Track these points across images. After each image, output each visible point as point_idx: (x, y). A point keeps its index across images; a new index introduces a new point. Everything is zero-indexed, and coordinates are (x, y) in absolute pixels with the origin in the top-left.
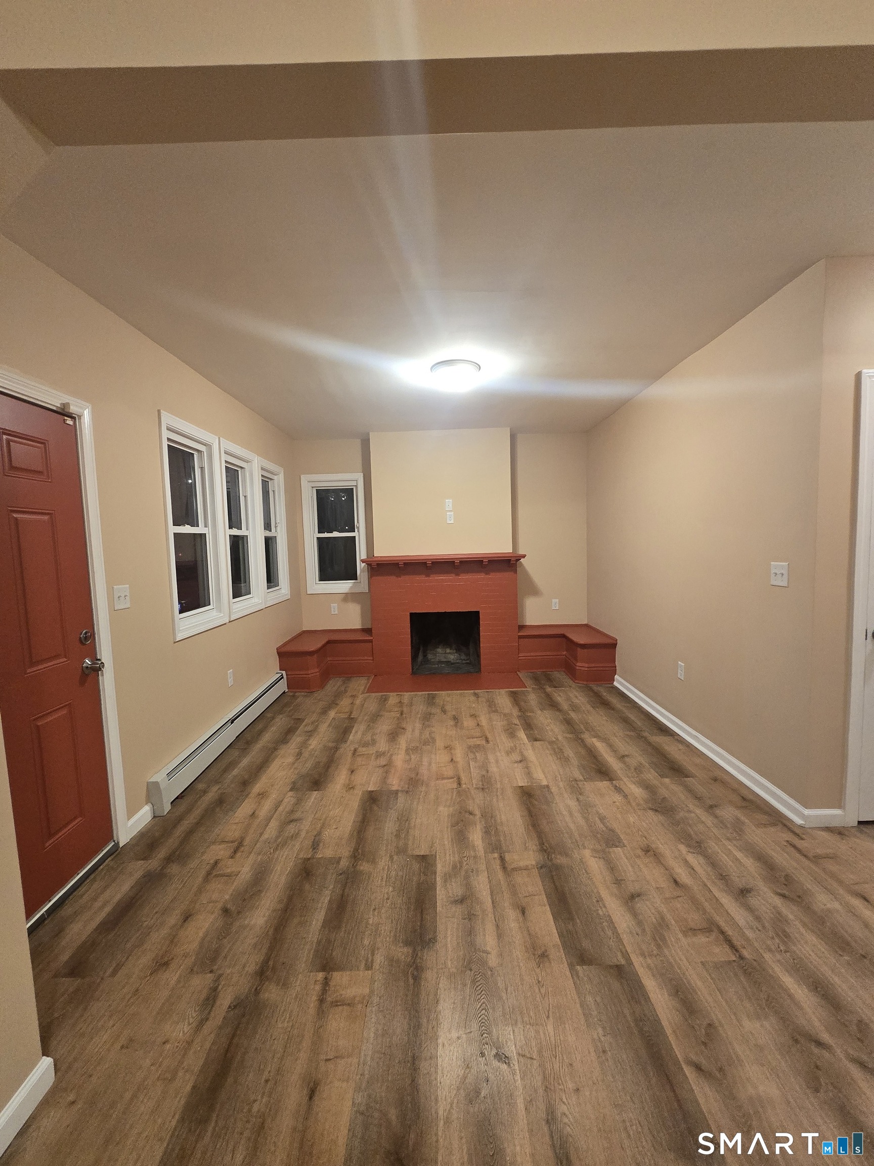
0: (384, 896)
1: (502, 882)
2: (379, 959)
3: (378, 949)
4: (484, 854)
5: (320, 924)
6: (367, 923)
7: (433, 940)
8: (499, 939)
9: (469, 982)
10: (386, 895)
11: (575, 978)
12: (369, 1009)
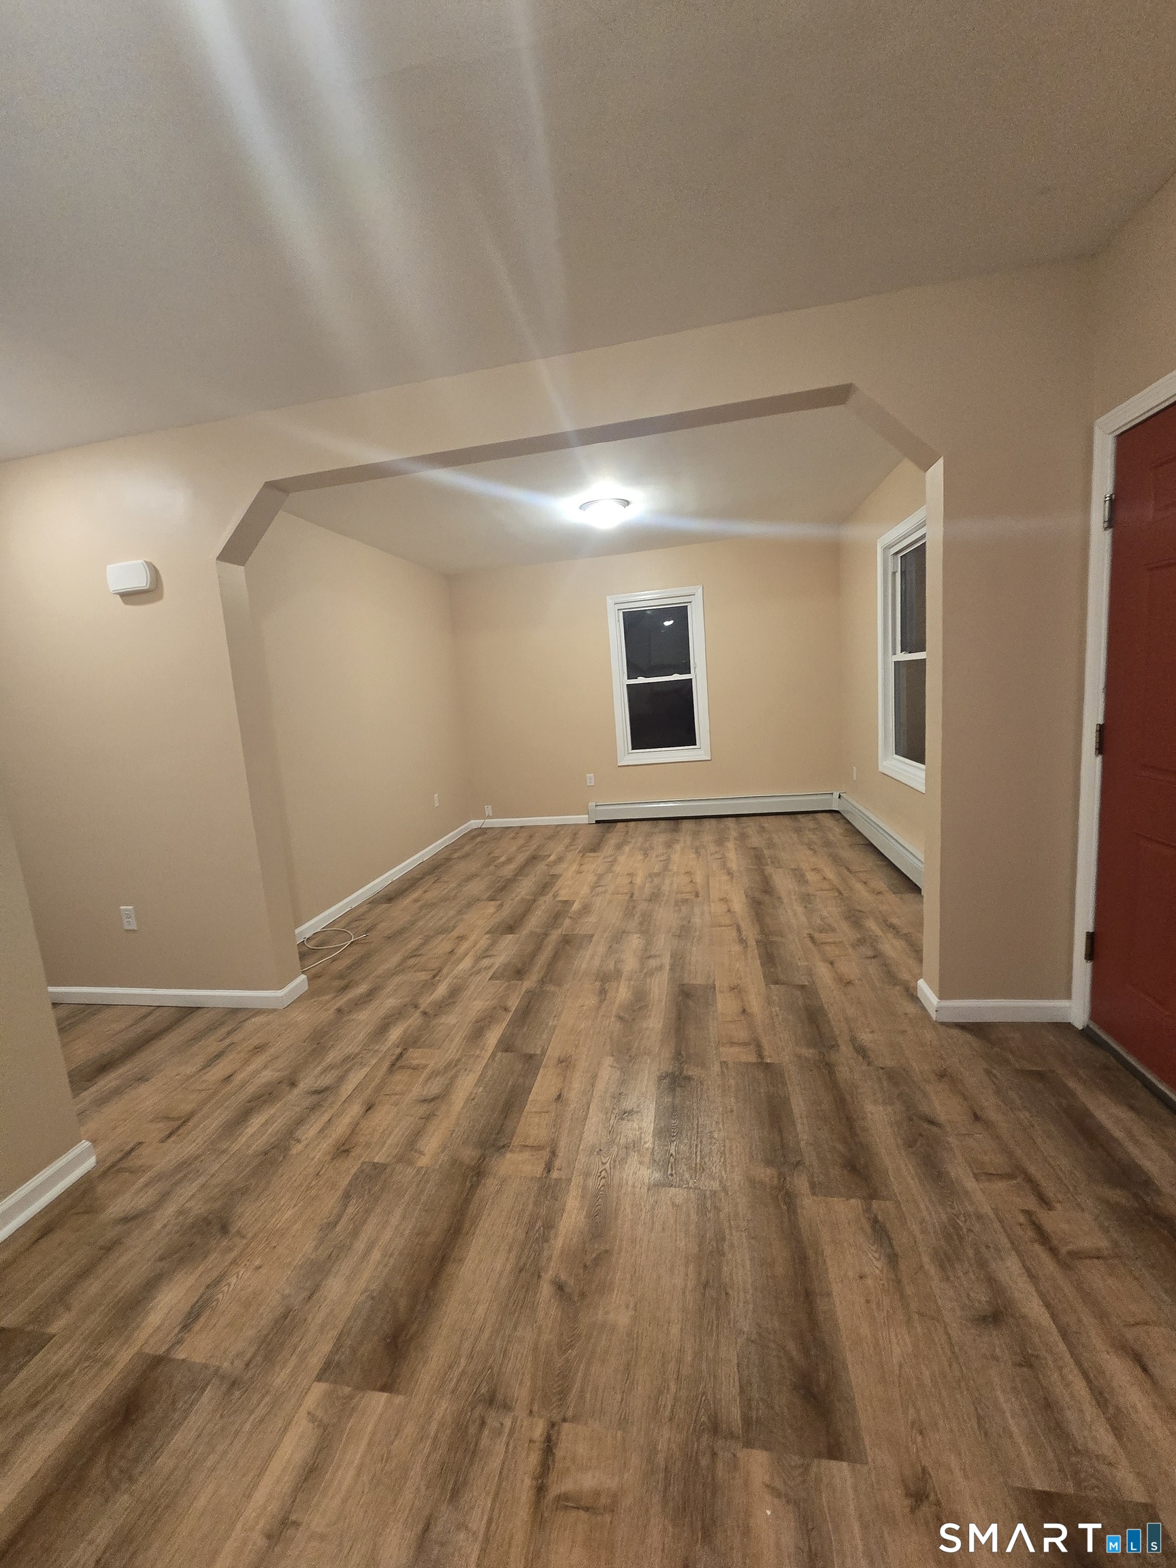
0: (723, 1125)
1: (566, 1131)
2: (716, 1068)
3: (718, 1075)
4: (573, 1178)
5: (793, 1101)
6: (737, 1098)
7: (661, 1078)
8: (597, 1075)
9: (634, 1049)
10: (721, 1126)
11: (546, 1047)
12: (717, 1040)
